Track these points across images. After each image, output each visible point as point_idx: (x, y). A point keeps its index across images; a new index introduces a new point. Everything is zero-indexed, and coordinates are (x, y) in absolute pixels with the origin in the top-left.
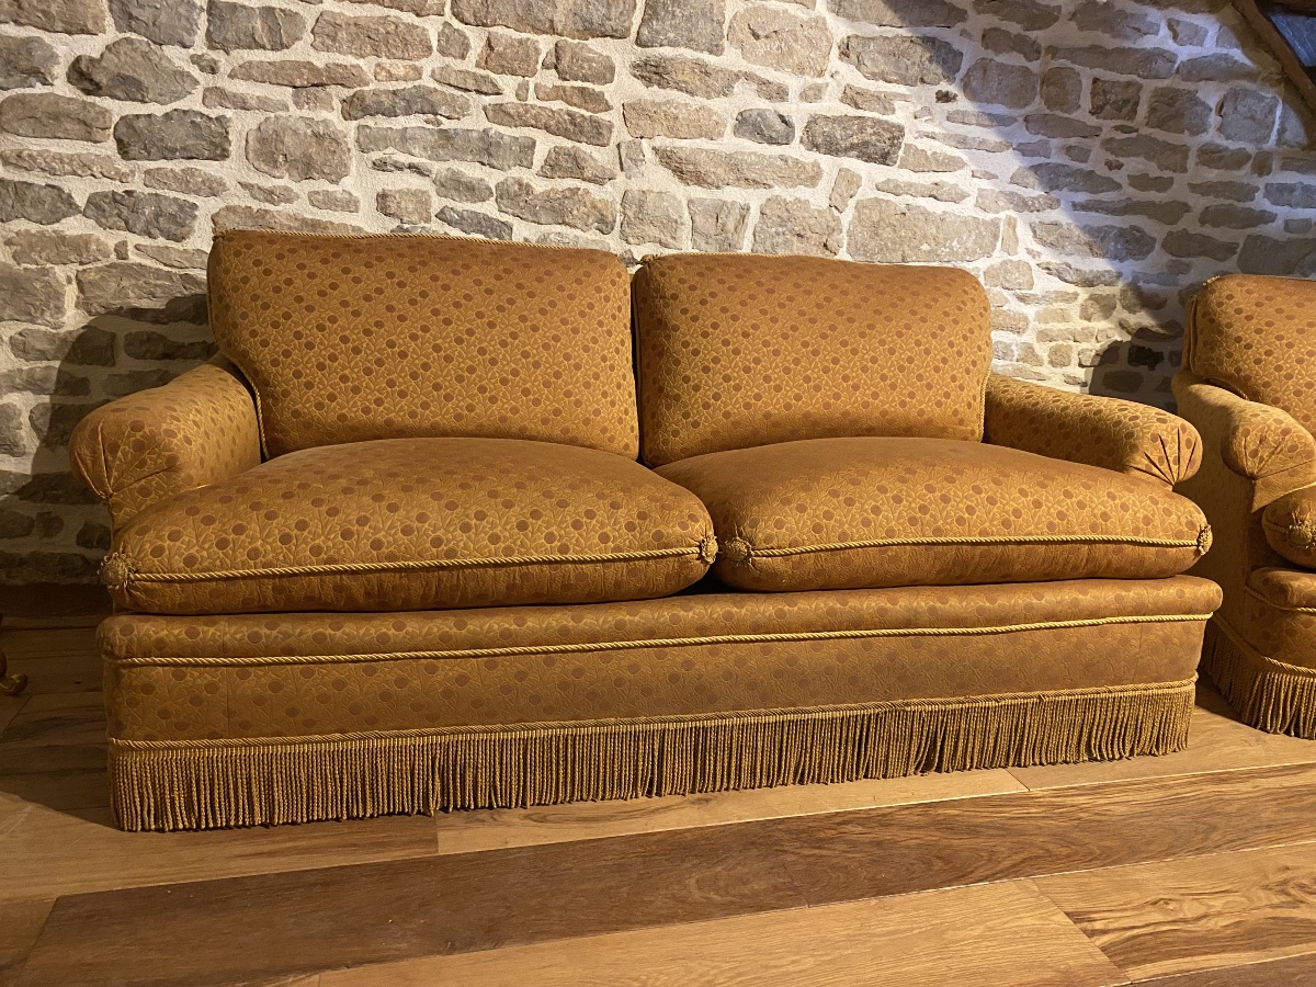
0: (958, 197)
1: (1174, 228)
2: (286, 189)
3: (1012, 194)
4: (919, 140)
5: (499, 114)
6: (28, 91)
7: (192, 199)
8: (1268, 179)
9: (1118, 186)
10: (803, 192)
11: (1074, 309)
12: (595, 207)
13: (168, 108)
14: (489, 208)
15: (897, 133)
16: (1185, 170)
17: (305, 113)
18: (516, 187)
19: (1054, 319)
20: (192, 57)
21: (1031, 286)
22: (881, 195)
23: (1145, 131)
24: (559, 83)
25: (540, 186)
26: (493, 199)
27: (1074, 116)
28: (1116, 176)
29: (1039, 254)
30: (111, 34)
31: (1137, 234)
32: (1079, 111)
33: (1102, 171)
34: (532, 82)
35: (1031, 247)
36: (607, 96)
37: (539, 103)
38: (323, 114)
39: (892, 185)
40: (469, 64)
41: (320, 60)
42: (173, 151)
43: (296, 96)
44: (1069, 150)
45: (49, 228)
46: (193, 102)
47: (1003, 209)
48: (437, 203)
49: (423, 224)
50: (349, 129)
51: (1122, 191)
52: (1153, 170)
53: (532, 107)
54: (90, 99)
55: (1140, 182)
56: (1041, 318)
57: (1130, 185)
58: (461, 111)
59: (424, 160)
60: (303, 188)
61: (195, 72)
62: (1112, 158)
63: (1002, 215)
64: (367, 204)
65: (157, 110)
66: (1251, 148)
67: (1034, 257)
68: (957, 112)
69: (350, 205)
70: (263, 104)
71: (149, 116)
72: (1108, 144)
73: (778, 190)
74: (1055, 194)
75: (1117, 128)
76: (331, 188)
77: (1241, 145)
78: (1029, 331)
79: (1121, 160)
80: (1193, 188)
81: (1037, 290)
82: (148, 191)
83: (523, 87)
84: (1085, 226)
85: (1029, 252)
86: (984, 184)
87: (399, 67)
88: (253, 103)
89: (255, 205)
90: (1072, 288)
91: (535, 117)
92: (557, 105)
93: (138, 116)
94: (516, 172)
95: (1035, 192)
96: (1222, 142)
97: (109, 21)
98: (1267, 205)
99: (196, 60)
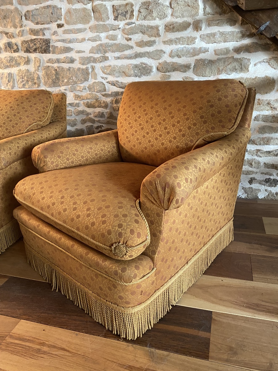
3: (91, 57)
4: (56, 43)
8: (201, 33)
9: (132, 47)
10: (26, 67)
15: (47, 42)
21: (105, 91)
22: (49, 64)
23: (138, 22)
28: (130, 43)
31: (144, 66)
32: (110, 20)
35: (102, 76)
39: (51, 60)
47: (89, 63)
51: (134, 50)
52: (146, 38)
55: (141, 44)
57: (137, 46)
62: (127, 36)
63: (89, 66)
66: (190, 20)
67: (104, 79)
72: (124, 31)
73: (20, 67)
74: (106, 55)
75: (126, 24)
77: (185, 19)
79: (130, 36)
80: (164, 42)
81: (108, 92)
84: (121, 65)
86: (80, 55)
95: (99, 55)
96: (175, 20)
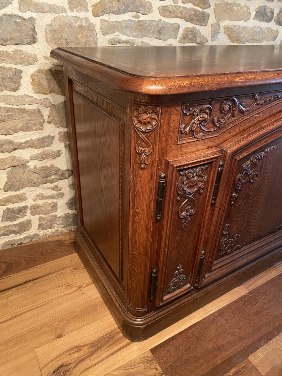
5: (165, 11)
7: (19, 67)
37: (183, 5)
38: (82, 15)
42: (7, 40)
43: (70, 4)
46: (13, 9)
50: (96, 22)
53: (180, 7)
58: (148, 10)
88: (47, 8)
91: (181, 12)
92: (189, 6)
94: (170, 41)
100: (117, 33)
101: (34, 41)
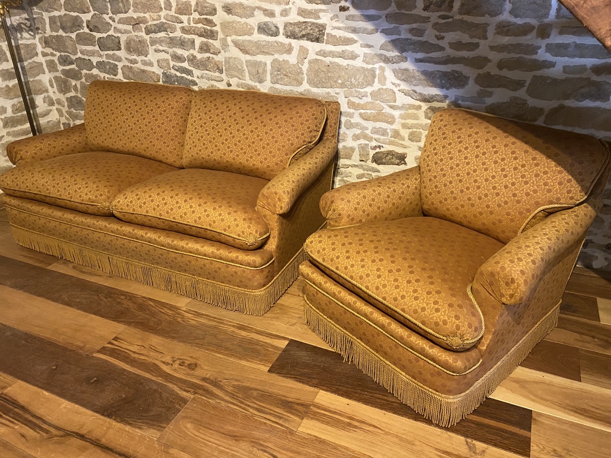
0: (354, 57)
1: (481, 71)
2: (135, 60)
3: (381, 55)
4: (333, 30)
5: (184, 30)
6: (80, 31)
7: (116, 63)
8: (547, 41)
9: (442, 49)
10: (285, 57)
11: (421, 114)
12: (216, 64)
13: (107, 34)
14: (185, 65)
15: (322, 28)
16: (485, 38)
17: (136, 34)
18: (192, 57)
19: (410, 118)
20: (110, 17)
21: (395, 101)
22: (319, 57)
23: (458, 17)
24: (200, 17)
25: (199, 56)
26: (187, 61)
27: (413, 12)
28: (441, 43)
29: (399, 85)
30: (92, 13)
31: (457, 75)
32: (416, 9)
33: (434, 41)
34: (192, 17)
35: (394, 81)
36: (214, 21)
37: (195, 25)
38: (140, 34)
39: (322, 52)
40: (172, 13)
41: (135, 16)
42: (109, 48)
43: (133, 28)
44: (411, 31)
45: (90, 72)
46: (111, 32)
47: (377, 63)
48: (172, 63)
49: (169, 71)
50: (147, 37)
51: (445, 52)
52: (466, 38)
53: (192, 27)
54: (92, 33)
55: (458, 45)
56: (402, 117)
57: (450, 48)
58: (173, 30)
59: (166, 48)
60: (139, 59)
61: (111, 22)
62: (438, 33)
63: (377, 66)
64: (155, 64)
65: (105, 35)
66: (534, 22)
67: (396, 86)
68: (350, 16)
69: (151, 64)
70: (126, 32)
71: (103, 37)
72: (436, 26)
73: (276, 56)
74: (404, 54)
75: (440, 17)
76: (145, 59)
77: (528, 20)
78: (396, 123)
79: (443, 34)
80: (492, 48)
81: (398, 103)
82: (107, 61)
83: (189, 19)
84: (423, 71)
85: (393, 84)
86: (367, 50)
87: (155, 16)
88: (123, 31)
89: (130, 65)
90: (418, 103)
91: (194, 30)
92: (200, 25)
93: (100, 38)
94: (192, 51)
95: (394, 53)
96: (513, 19)
97: (91, 8)
98: (549, 57)
99: (110, 18)
100: (158, 45)
101: (120, 49)
